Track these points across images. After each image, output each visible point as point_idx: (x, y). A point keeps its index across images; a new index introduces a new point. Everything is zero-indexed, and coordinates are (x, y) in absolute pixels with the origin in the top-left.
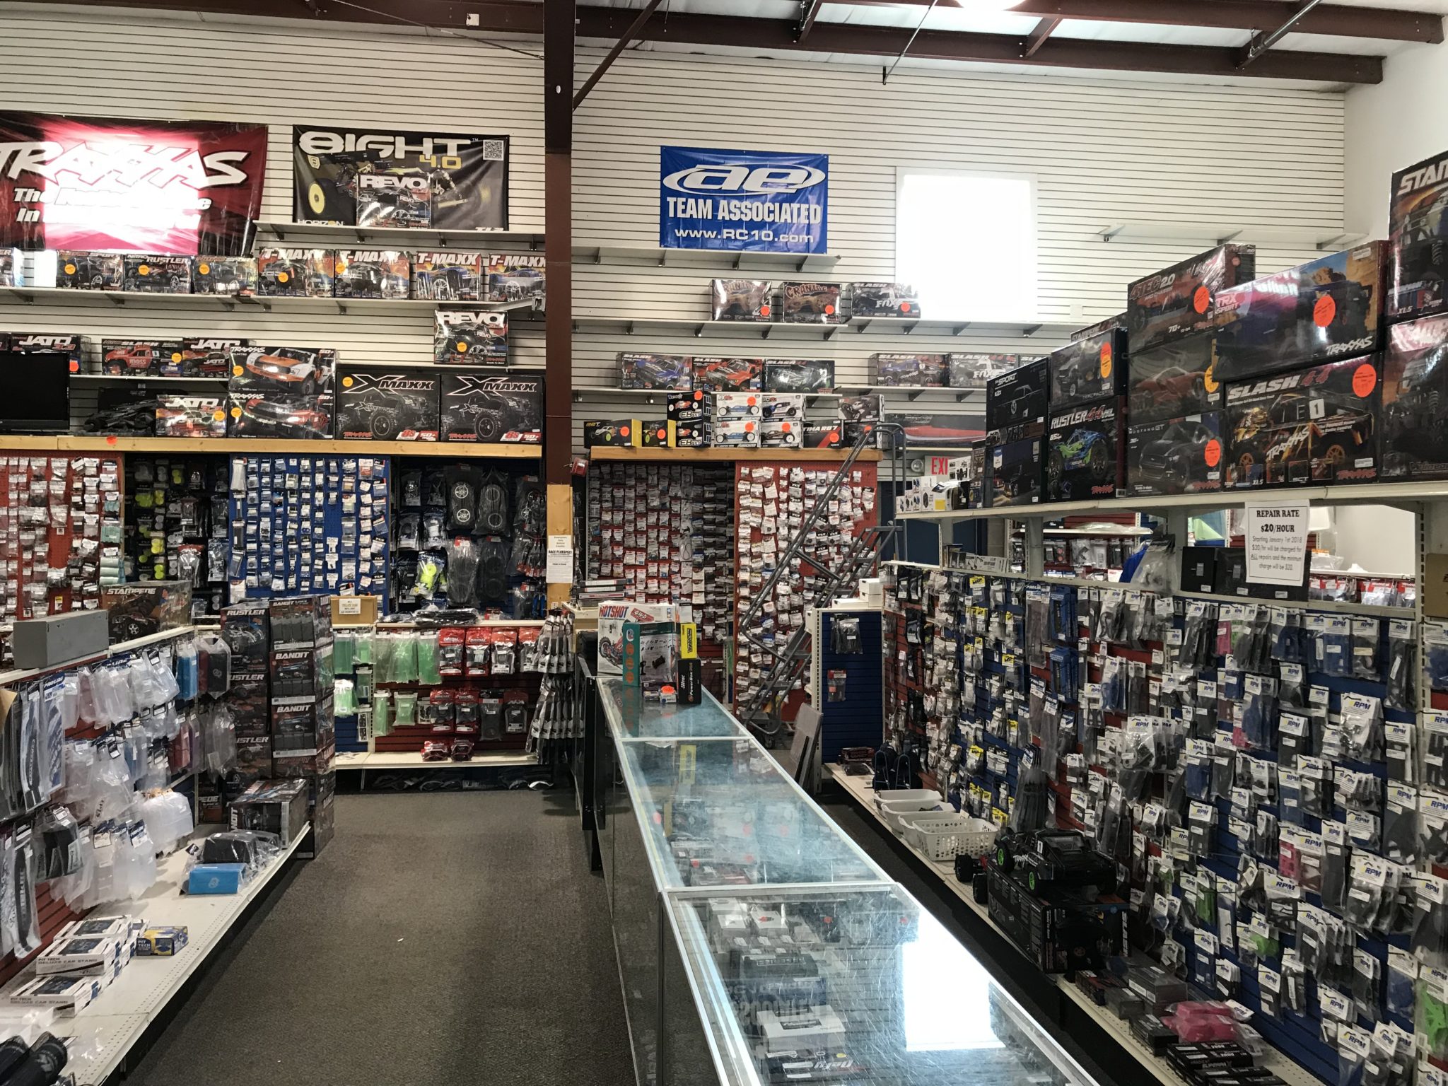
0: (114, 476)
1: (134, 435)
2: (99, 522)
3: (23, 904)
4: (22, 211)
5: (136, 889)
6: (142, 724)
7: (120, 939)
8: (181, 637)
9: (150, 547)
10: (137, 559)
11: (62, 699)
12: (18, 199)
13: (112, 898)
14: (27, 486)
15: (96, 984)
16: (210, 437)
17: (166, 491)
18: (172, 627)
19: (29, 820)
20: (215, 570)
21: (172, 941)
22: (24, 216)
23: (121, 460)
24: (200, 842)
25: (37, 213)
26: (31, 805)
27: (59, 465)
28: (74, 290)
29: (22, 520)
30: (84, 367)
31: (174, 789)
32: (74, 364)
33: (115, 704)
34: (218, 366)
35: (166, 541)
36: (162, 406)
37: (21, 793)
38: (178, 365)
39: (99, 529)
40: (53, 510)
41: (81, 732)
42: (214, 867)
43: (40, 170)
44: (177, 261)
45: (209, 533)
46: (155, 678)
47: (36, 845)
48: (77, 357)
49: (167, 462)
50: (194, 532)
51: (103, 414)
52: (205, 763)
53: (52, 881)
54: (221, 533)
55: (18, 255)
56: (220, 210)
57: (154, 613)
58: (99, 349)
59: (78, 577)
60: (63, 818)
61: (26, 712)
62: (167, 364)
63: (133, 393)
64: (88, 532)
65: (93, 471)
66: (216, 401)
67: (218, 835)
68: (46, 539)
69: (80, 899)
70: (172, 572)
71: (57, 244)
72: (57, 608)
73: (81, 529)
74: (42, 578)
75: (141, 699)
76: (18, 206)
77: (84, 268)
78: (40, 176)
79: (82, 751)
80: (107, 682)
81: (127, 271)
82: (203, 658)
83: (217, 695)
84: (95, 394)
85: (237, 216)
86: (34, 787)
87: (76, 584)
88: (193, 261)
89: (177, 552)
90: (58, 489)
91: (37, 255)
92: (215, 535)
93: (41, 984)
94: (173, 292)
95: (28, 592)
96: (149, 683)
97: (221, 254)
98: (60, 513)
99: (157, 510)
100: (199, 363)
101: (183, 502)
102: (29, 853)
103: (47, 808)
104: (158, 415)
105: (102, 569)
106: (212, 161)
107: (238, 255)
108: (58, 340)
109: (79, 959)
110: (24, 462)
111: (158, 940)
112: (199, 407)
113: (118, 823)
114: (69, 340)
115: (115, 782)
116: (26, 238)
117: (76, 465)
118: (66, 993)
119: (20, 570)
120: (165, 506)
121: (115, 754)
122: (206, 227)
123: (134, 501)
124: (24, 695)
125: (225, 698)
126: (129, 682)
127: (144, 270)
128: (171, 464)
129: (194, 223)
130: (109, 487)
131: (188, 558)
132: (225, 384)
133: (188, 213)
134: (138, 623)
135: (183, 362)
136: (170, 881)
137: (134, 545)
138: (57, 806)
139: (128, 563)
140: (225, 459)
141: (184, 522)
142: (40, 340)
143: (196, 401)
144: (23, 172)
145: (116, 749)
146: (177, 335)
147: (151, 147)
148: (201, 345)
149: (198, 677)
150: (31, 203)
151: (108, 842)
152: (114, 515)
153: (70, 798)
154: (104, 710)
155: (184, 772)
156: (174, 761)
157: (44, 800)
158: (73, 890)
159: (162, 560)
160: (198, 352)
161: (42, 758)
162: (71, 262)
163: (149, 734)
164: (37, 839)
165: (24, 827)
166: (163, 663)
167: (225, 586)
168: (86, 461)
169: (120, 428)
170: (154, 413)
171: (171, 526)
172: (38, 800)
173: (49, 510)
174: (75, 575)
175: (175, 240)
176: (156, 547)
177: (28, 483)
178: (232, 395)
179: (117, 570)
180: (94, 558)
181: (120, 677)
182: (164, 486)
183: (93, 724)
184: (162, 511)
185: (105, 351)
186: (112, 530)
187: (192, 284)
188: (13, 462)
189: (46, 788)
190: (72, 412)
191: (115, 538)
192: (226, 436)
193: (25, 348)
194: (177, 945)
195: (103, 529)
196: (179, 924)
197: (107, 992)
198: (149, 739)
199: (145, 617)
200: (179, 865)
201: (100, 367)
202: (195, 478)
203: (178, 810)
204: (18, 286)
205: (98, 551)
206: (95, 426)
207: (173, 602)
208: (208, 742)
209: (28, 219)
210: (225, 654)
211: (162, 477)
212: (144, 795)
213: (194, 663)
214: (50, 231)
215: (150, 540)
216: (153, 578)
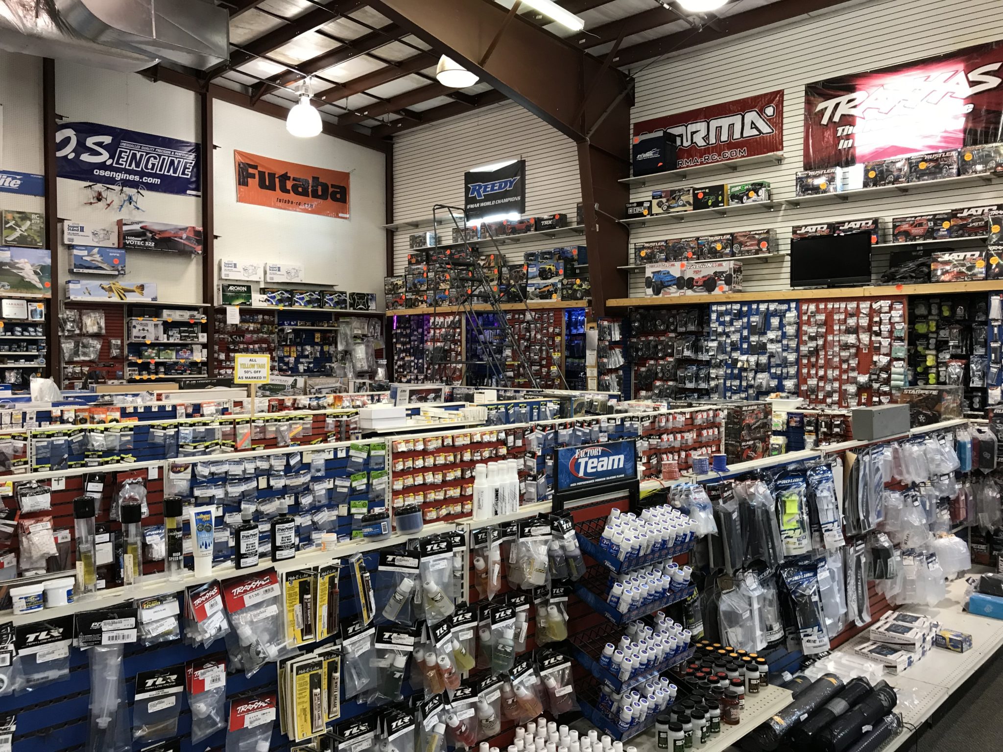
0: (901, 312)
1: (915, 283)
2: (890, 344)
3: (860, 592)
4: (842, 141)
5: (932, 600)
6: (933, 485)
7: (926, 631)
8: (959, 426)
9: (926, 361)
10: (915, 370)
11: (882, 462)
12: (839, 134)
13: (916, 602)
14: (845, 321)
15: (910, 657)
16: (972, 280)
17: (937, 321)
18: (949, 419)
19: (863, 538)
20: (976, 379)
21: (961, 642)
22: (843, 145)
23: (905, 301)
24: (977, 577)
25: (851, 141)
26: (865, 529)
27: (865, 306)
28: (875, 188)
29: (841, 343)
30: (880, 239)
31: (957, 534)
32: (874, 238)
33: (916, 469)
34: (979, 227)
35: (937, 357)
36: (935, 260)
37: (859, 519)
38: (947, 230)
39: (891, 348)
40: (861, 337)
41: (894, 485)
42: (989, 598)
43: (853, 112)
44: (947, 154)
45: (971, 351)
46: (942, 454)
47: (867, 555)
48: (876, 233)
49: (938, 301)
50: (959, 351)
51: (893, 270)
52: (977, 520)
53: (877, 581)
54: (981, 351)
55: (839, 171)
56: (980, 110)
57: (937, 408)
58: (891, 225)
59: (877, 381)
60: (884, 541)
61: (862, 467)
62: (939, 230)
63: (914, 254)
64: (883, 351)
65: (886, 309)
66: (977, 254)
67: (990, 575)
68: (856, 355)
69: (894, 597)
70: (942, 379)
71: (863, 160)
72: (863, 401)
73: (878, 349)
74: (854, 381)
75: (933, 468)
76: (839, 139)
77: (881, 172)
78: (852, 116)
79: (895, 498)
80: (911, 454)
81: (911, 168)
82: (975, 443)
83: (986, 471)
84: (888, 257)
85: (994, 112)
86: (867, 517)
87: (876, 386)
88: (959, 153)
89: (946, 365)
90: (864, 322)
91: (850, 169)
92: (975, 353)
93: (874, 647)
94: (944, 177)
95: (846, 390)
96: (938, 457)
97: (981, 143)
98: (865, 338)
99: (931, 335)
100: (963, 227)
101: (950, 329)
102: (863, 560)
103: (874, 533)
104: (932, 267)
105: (893, 376)
106: (974, 76)
107: (995, 141)
108: (864, 223)
109: (898, 637)
110: (843, 305)
111: (951, 639)
112: (964, 259)
113: (918, 551)
114: (870, 222)
115: (917, 524)
116: (844, 159)
117: (875, 306)
118: (891, 657)
119: (840, 375)
120: (937, 332)
121: (916, 503)
122: (970, 125)
123: (914, 329)
124: (860, 457)
125: (993, 474)
126: (925, 454)
127: (923, 166)
128: (941, 302)
129: (961, 124)
130: (897, 319)
131: (955, 369)
132: (984, 240)
133: (956, 117)
134: (925, 415)
135: (951, 227)
136: (954, 599)
137: (914, 360)
138: (880, 533)
139: (909, 372)
140: (985, 296)
141: (951, 343)
142: (852, 225)
143: (962, 255)
144: (843, 115)
145: (916, 500)
146: (947, 208)
147: (929, 77)
148: (965, 213)
149: (972, 457)
150: (847, 135)
151: (912, 563)
152: (900, 339)
153: (888, 528)
154: (908, 472)
155: (961, 523)
156: (954, 515)
157: (873, 527)
158: (891, 590)
159: (934, 370)
160: (962, 218)
161: (871, 498)
162: (873, 169)
163: (937, 493)
164: (867, 551)
165: (860, 542)
166: (948, 445)
167: (984, 391)
168: (882, 303)
169: (905, 279)
170: (930, 266)
171: (941, 346)
172: (869, 526)
173: (858, 336)
174: (874, 380)
175: (946, 139)
176: (930, 361)
177: (845, 319)
178: (990, 248)
179: (902, 377)
180: (887, 368)
181: (919, 451)
182: (936, 318)
183: (900, 481)
184: (935, 336)
185: (895, 227)
186: (899, 349)
187: (958, 169)
188: (837, 305)
189: (873, 519)
190: (873, 270)
191: (901, 355)
192: (985, 279)
193: (844, 231)
194: (965, 646)
195: (893, 348)
196: (966, 632)
197: (917, 665)
198: (937, 497)
199: (930, 410)
200: (961, 590)
201: (891, 238)
202: (960, 311)
203: (959, 551)
204: (839, 192)
205: (890, 363)
206: (889, 279)
207: (950, 401)
208: (979, 505)
209: (845, 146)
210: (993, 441)
211: (934, 311)
212: (934, 535)
213: (969, 446)
214: (859, 151)
215: (925, 356)
216: (927, 383)
